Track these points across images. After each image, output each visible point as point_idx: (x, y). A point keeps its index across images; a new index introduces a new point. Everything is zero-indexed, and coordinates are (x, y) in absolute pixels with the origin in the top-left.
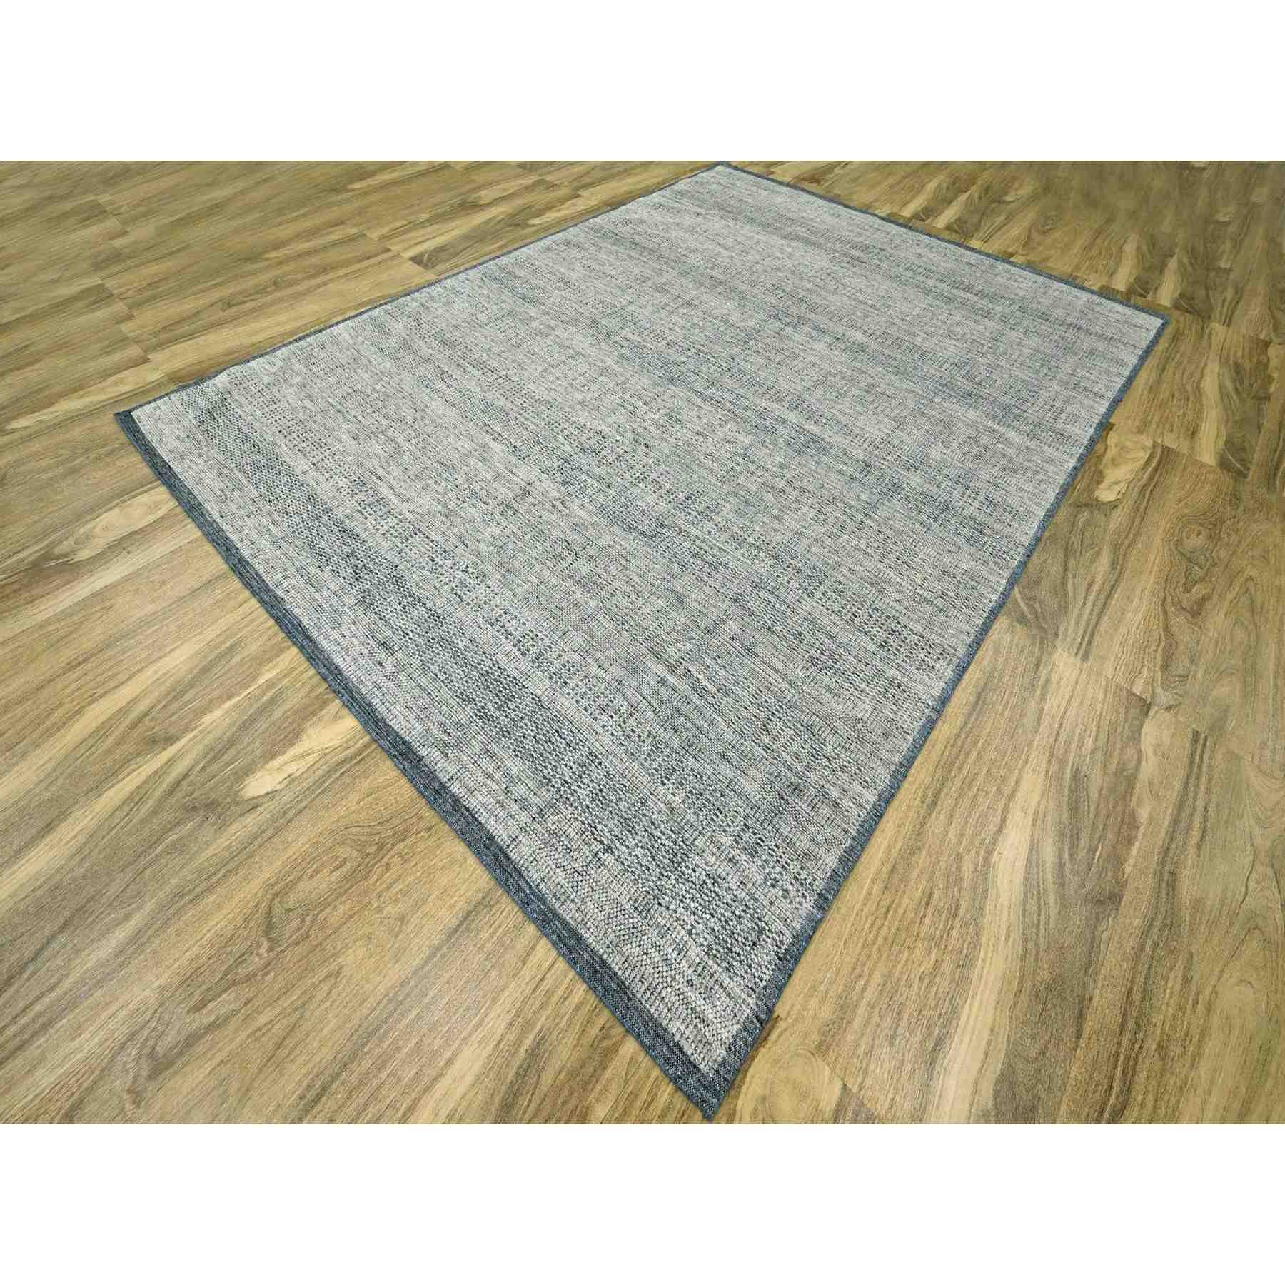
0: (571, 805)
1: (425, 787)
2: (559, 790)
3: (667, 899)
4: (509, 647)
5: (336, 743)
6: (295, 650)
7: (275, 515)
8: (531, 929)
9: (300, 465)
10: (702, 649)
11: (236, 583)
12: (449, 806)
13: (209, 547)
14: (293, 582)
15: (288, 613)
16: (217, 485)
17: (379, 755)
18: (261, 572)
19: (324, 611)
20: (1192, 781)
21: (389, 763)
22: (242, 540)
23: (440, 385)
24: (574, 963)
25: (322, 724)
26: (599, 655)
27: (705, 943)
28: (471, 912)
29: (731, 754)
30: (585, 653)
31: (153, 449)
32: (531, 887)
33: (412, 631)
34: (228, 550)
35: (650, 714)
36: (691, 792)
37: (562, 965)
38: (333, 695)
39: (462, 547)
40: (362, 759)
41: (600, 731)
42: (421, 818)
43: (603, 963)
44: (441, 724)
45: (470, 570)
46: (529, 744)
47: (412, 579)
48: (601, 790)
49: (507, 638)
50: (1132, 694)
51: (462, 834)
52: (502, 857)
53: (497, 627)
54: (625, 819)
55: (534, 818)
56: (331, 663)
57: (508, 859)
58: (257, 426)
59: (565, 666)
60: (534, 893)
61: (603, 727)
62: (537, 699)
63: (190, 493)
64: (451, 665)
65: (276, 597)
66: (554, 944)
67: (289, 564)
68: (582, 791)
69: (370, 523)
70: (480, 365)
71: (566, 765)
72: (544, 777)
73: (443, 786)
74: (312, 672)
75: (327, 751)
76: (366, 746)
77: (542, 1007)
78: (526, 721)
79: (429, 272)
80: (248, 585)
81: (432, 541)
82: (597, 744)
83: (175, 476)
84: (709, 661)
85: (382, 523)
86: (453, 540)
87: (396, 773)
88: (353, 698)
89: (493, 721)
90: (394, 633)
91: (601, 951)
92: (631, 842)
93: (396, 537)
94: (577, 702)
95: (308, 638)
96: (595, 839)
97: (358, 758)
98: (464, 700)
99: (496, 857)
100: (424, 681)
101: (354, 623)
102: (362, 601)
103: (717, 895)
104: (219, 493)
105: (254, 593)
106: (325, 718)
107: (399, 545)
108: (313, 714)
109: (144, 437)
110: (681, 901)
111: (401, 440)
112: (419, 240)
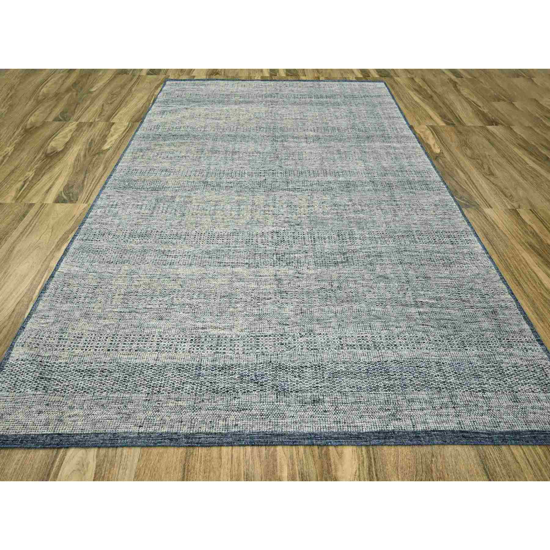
0: (456, 389)
1: (411, 441)
2: (446, 388)
3: (515, 388)
4: (360, 352)
5: (356, 466)
6: (279, 448)
7: (172, 395)
8: (504, 448)
9: (149, 358)
10: (414, 289)
11: (201, 451)
12: (427, 438)
13: (155, 451)
14: (232, 418)
15: (251, 435)
16: (112, 413)
17: (377, 449)
18: (208, 430)
19: (268, 416)
20: (545, 224)
21: (385, 448)
22: (172, 427)
23: (170, 259)
24: (527, 443)
25: (339, 466)
26: (391, 323)
27: (540, 390)
28: (484, 467)
29: (466, 319)
30: (386, 327)
31: (26, 436)
32: (485, 433)
33: (317, 383)
34: (171, 440)
35: (432, 329)
36: (475, 344)
37: (525, 448)
38: (325, 448)
39: (286, 327)
40: (374, 459)
41: (428, 351)
42: (424, 454)
43: (532, 432)
44: (380, 409)
45: (303, 334)
46: (416, 381)
47: (284, 360)
48: (455, 373)
49: (354, 348)
50: (510, 210)
51: (444, 443)
52: (465, 434)
53: (346, 348)
54: (473, 375)
55: (454, 407)
56: (305, 435)
57: (467, 432)
58: (87, 359)
59: (387, 339)
60: (489, 434)
61: (427, 349)
62: (395, 361)
63: (97, 435)
64: (352, 382)
65: (234, 434)
66: (516, 444)
67: (218, 412)
68: (452, 380)
69: (229, 353)
70: (178, 236)
71: (436, 376)
72: (436, 388)
73: (414, 432)
74: (301, 448)
75: (357, 473)
76: (368, 452)
77: (541, 471)
78: (404, 374)
79: (78, 204)
80: (210, 445)
81: (270, 336)
82: (433, 357)
83: (69, 435)
84: (422, 293)
85: (236, 348)
86: (278, 327)
87: (393, 448)
88: (335, 438)
89: (395, 387)
90: (311, 392)
91: (527, 428)
92: (485, 381)
93: (251, 349)
94: (408, 348)
95: (278, 435)
96: (476, 392)
97: (373, 461)
98: (375, 390)
99: (463, 437)
100: (351, 399)
101: (289, 406)
102: (278, 393)
103: (522, 371)
104: (118, 417)
105: (220, 445)
106: (337, 461)
107: (258, 351)
108: (329, 465)
109: (6, 436)
110: (518, 384)
111: (188, 301)
112: (46, 188)
